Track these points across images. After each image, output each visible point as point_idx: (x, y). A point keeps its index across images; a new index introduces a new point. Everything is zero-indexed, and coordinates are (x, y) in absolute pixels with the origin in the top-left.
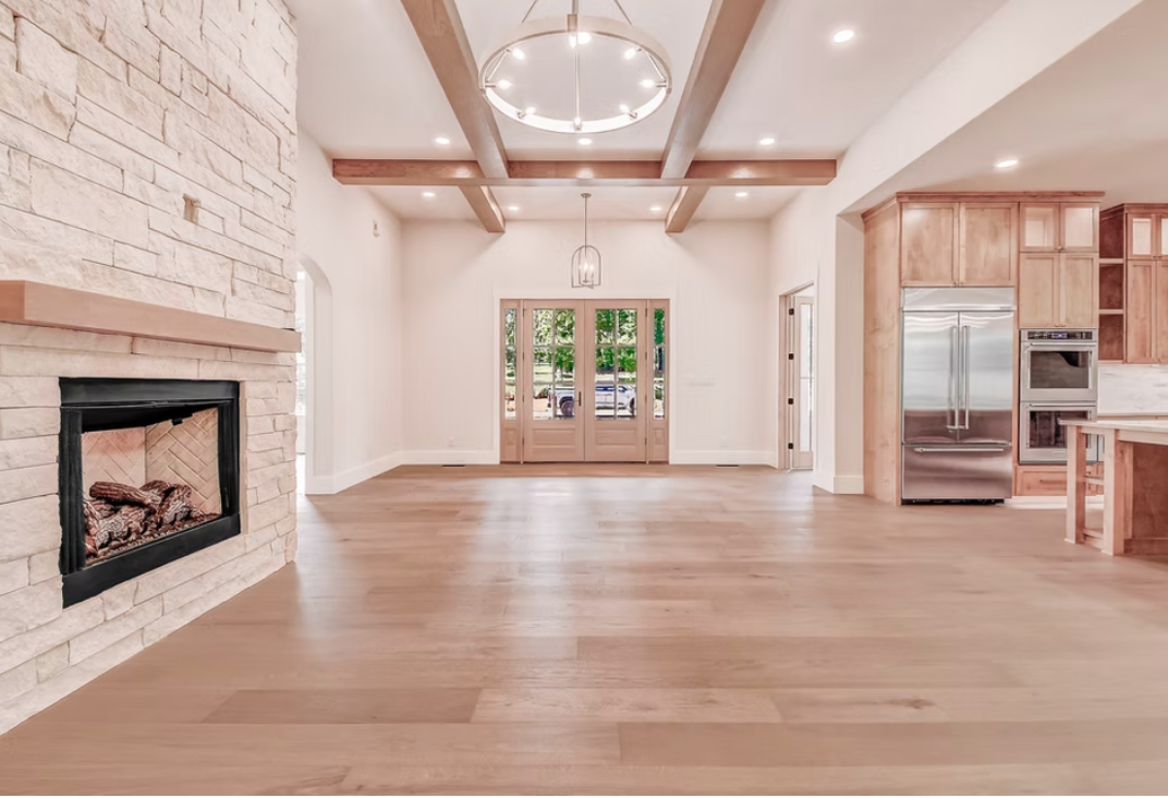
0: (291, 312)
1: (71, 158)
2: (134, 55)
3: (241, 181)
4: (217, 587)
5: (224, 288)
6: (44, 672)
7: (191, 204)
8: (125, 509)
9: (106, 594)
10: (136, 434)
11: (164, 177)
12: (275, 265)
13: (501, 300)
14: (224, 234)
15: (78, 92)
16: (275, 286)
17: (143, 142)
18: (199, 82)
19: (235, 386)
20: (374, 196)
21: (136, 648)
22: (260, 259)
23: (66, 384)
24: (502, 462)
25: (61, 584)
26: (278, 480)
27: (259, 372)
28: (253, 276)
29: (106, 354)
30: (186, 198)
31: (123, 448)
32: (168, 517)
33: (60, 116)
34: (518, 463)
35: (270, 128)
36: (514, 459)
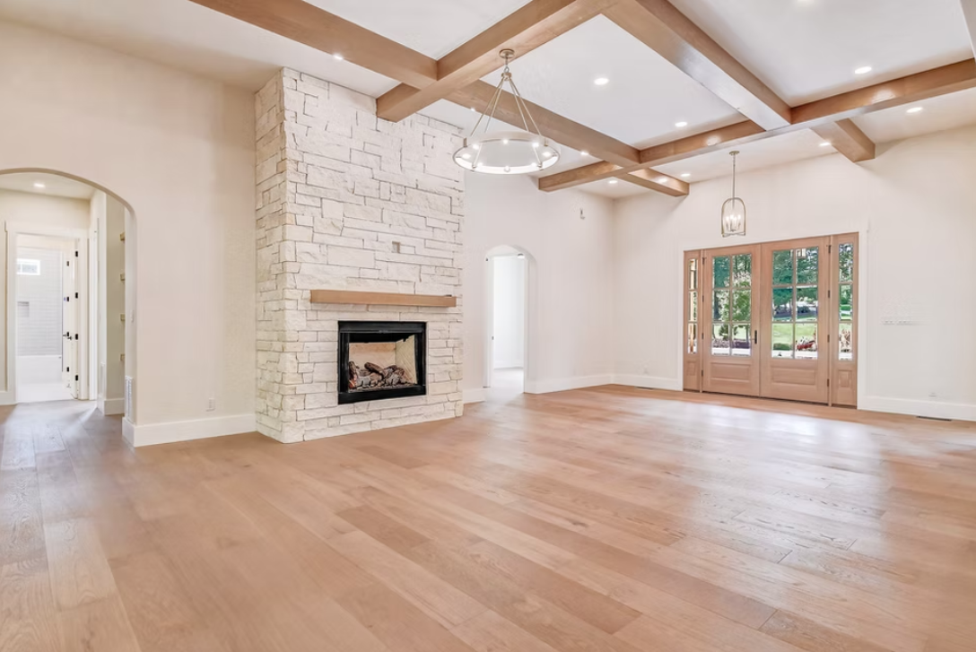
0: (459, 285)
1: (341, 241)
2: (367, 192)
3: (424, 227)
4: (410, 416)
5: (415, 279)
6: (330, 424)
7: (397, 244)
8: (373, 374)
9: (356, 404)
10: (391, 345)
11: (382, 237)
12: (448, 263)
13: (685, 252)
14: (415, 254)
15: (344, 216)
16: (446, 274)
17: (372, 226)
18: (400, 189)
19: (424, 325)
20: (582, 191)
21: (366, 428)
22: (436, 262)
23: (341, 324)
24: (685, 390)
25: (337, 395)
26: (449, 372)
27: (435, 317)
28: (432, 271)
29: (356, 312)
30: (394, 243)
31: (386, 350)
32: (389, 380)
33: (337, 227)
34: (698, 391)
35: (444, 194)
36: (695, 388)
